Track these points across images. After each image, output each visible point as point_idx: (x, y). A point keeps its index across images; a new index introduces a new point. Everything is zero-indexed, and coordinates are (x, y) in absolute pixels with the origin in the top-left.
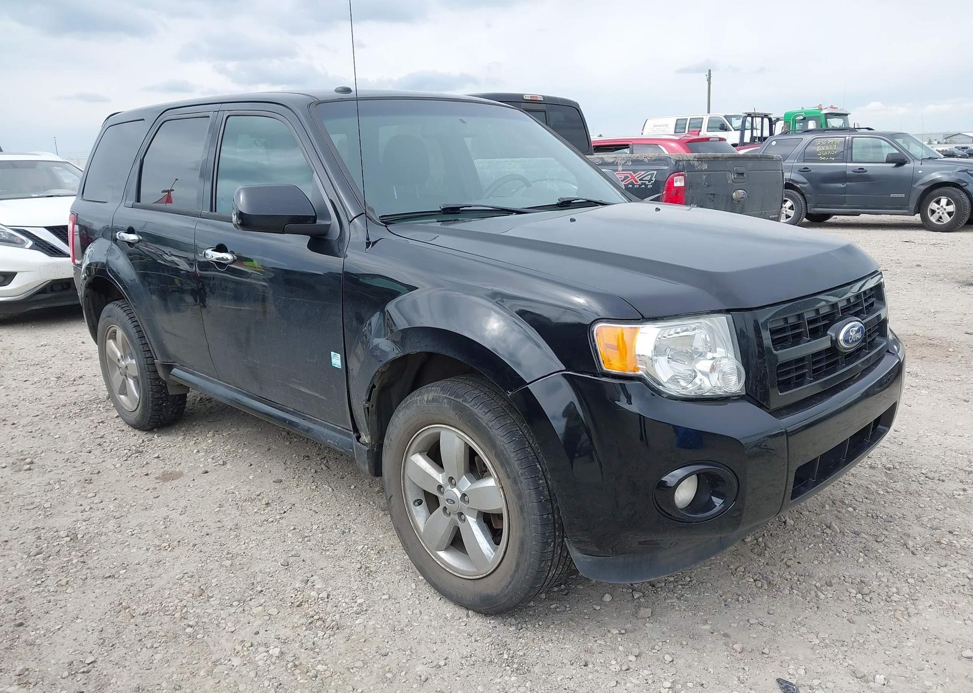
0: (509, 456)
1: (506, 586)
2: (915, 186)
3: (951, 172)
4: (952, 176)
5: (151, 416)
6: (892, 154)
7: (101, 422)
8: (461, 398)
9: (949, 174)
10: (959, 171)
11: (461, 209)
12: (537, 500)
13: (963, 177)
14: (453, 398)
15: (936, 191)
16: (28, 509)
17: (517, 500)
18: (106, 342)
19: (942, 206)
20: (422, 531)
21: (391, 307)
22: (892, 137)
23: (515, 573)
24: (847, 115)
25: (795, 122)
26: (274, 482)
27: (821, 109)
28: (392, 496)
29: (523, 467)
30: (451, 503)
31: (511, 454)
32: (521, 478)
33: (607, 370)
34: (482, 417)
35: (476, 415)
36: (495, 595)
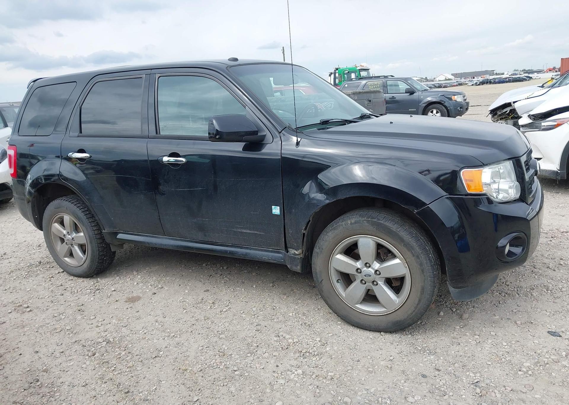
0: (413, 245)
1: (411, 313)
2: (420, 104)
3: (437, 96)
4: (438, 98)
5: (96, 267)
6: (407, 89)
7: (52, 277)
8: (376, 219)
9: (436, 98)
10: (440, 96)
11: (329, 121)
12: (431, 265)
13: (443, 99)
14: (370, 219)
15: (431, 106)
16: (57, 333)
17: (419, 267)
18: (51, 225)
19: (434, 114)
20: (344, 296)
21: (320, 176)
22: (405, 80)
23: (418, 305)
24: (369, 69)
25: (344, 74)
26: (204, 291)
27: (357, 67)
28: (323, 280)
29: (422, 249)
30: (368, 277)
31: (413, 243)
32: (421, 255)
33: (470, 192)
34: (392, 227)
35: (388, 226)
36: (403, 320)
